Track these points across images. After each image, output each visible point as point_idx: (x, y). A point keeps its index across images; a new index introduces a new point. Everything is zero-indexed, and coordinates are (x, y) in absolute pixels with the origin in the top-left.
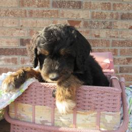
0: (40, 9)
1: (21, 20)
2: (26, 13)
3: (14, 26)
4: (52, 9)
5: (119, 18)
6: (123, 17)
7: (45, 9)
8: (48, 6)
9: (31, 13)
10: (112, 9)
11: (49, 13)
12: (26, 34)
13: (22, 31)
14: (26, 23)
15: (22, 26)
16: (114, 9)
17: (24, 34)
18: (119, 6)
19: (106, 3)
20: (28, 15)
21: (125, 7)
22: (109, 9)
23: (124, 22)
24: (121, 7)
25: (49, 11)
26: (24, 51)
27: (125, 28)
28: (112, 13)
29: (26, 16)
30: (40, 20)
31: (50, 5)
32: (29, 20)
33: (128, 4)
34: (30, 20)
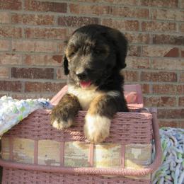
0: (41, 28)
1: (13, 42)
2: (20, 32)
3: (4, 49)
4: (57, 28)
5: (151, 42)
6: (156, 41)
7: (48, 27)
8: (51, 23)
9: (28, 32)
10: (141, 29)
11: (53, 32)
12: (20, 61)
13: (14, 57)
14: (21, 45)
15: (14, 50)
16: (144, 30)
17: (17, 61)
18: (150, 26)
19: (132, 21)
20: (23, 35)
21: (158, 26)
22: (137, 30)
23: (158, 47)
24: (153, 26)
25: (53, 30)
26: (16, 85)
27: (159, 55)
28: (140, 34)
29: (21, 37)
30: (41, 43)
31: (55, 22)
32: (24, 42)
33: (163, 23)
34: (26, 42)
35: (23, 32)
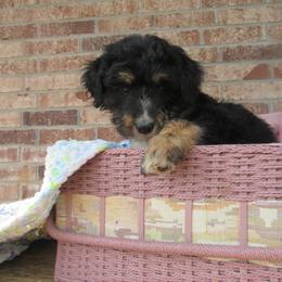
0: (61, 56)
1: (27, 80)
2: (35, 66)
3: (15, 89)
4: (81, 55)
5: (220, 59)
6: (228, 56)
7: (70, 55)
8: (74, 50)
9: (45, 64)
10: (202, 41)
11: (76, 61)
12: (35, 103)
13: (27, 98)
14: (37, 82)
15: (28, 89)
16: (208, 42)
17: (31, 103)
18: (218, 35)
19: (187, 32)
20: (38, 68)
21: (231, 35)
22: (197, 43)
23: (231, 66)
24: (221, 35)
25: (76, 58)
26: (29, 135)
27: (234, 78)
28: (202, 50)
29: (36, 71)
30: (61, 77)
31: (79, 48)
32: (40, 78)
34: (43, 78)
35: (39, 64)
